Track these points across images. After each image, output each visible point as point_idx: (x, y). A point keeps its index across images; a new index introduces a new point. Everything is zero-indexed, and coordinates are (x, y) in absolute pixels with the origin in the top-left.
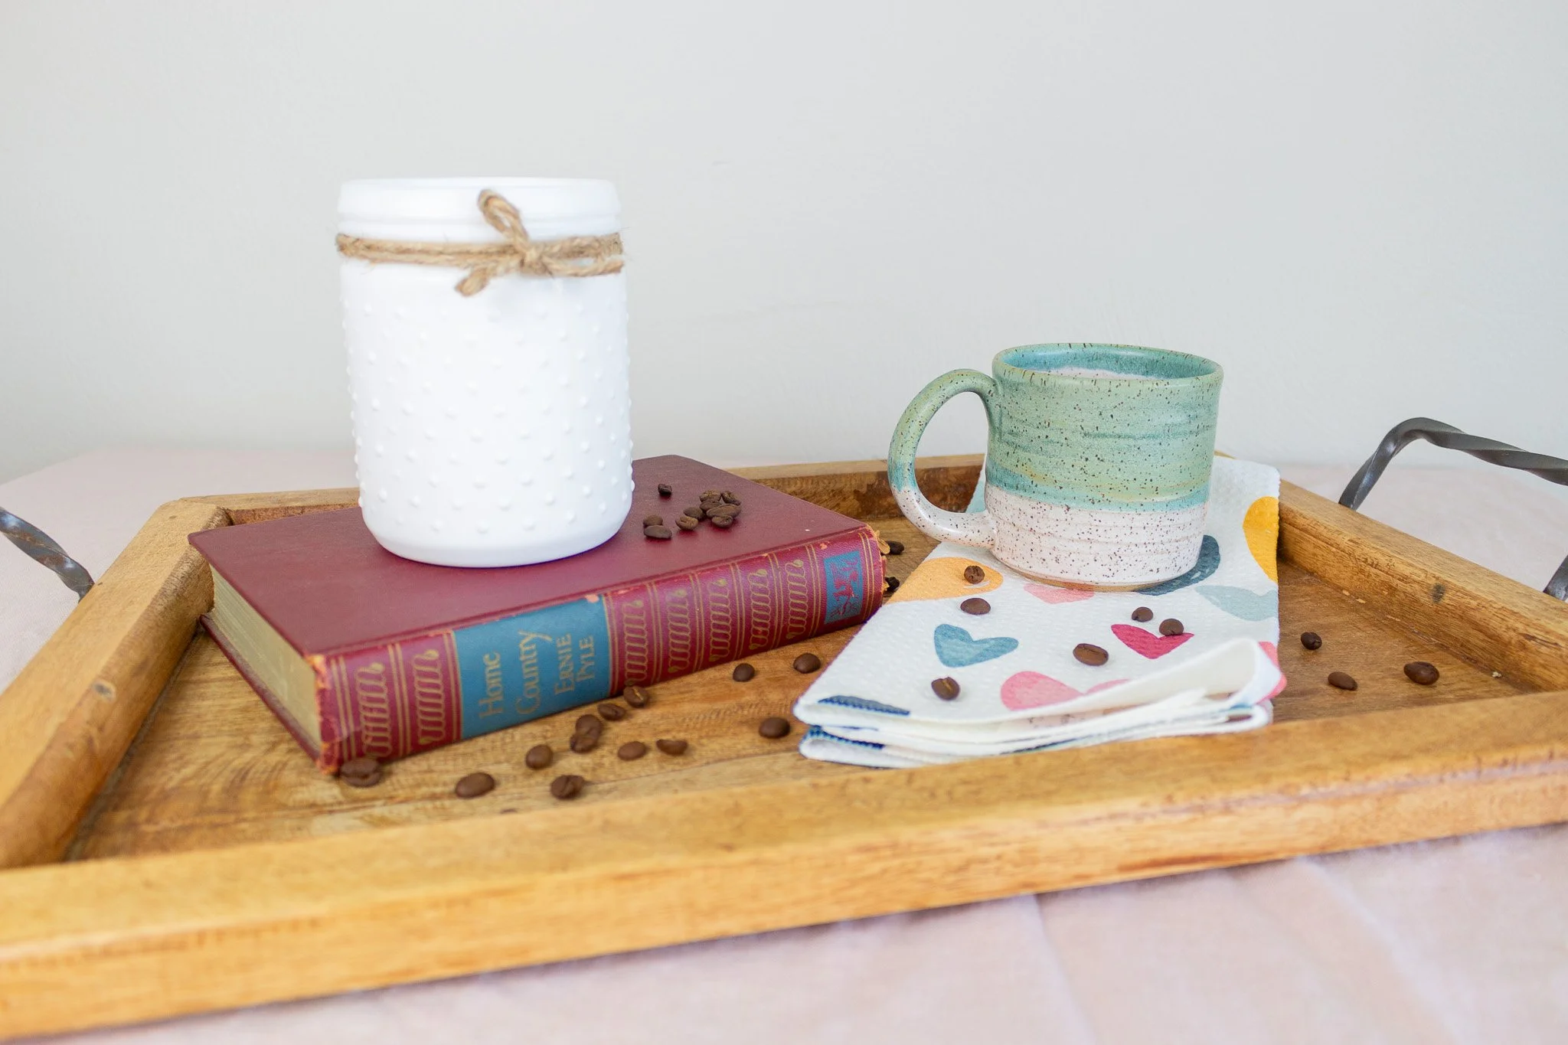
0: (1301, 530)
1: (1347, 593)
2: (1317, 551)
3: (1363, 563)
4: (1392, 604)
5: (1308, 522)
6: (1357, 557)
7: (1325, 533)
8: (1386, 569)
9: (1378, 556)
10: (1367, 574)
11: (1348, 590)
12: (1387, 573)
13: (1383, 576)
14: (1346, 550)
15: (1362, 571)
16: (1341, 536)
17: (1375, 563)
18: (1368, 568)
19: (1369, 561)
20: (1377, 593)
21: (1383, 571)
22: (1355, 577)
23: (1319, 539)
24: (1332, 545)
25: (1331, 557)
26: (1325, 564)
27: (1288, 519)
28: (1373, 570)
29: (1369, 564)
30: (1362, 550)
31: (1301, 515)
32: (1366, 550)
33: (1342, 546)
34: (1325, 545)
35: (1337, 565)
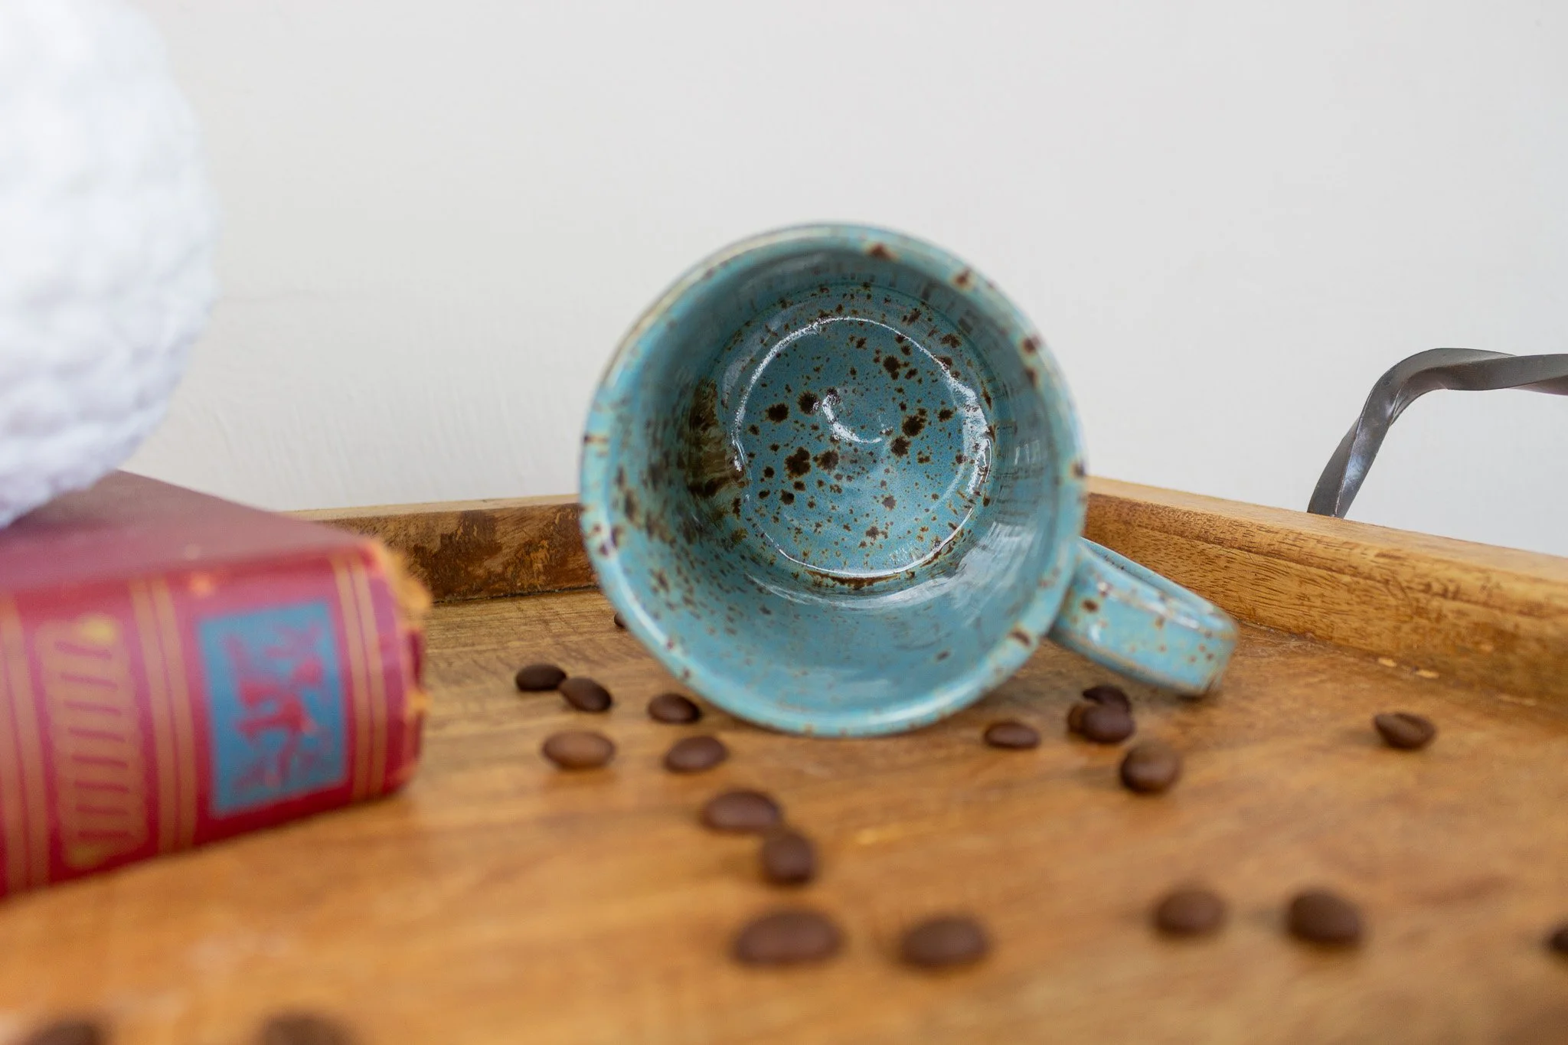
0: (1268, 554)
1: (1390, 663)
2: (1310, 589)
3: (1421, 596)
4: (1508, 668)
5: (1279, 537)
6: (1404, 584)
7: (1320, 550)
8: (1482, 597)
9: (1454, 573)
10: (1434, 616)
11: (1390, 656)
12: (1485, 604)
13: (1478, 614)
14: (1377, 574)
15: (1420, 611)
16: (1357, 551)
17: (1452, 588)
18: (1436, 603)
19: (1436, 587)
20: (1465, 652)
21: (1476, 603)
22: (1406, 628)
23: (1311, 565)
24: (1341, 571)
25: (1343, 594)
26: (1329, 612)
27: (1236, 540)
28: (1449, 606)
29: (1437, 594)
30: (1414, 568)
31: (1260, 528)
32: (1423, 567)
33: (1365, 569)
34: (1323, 573)
35: (1357, 608)
